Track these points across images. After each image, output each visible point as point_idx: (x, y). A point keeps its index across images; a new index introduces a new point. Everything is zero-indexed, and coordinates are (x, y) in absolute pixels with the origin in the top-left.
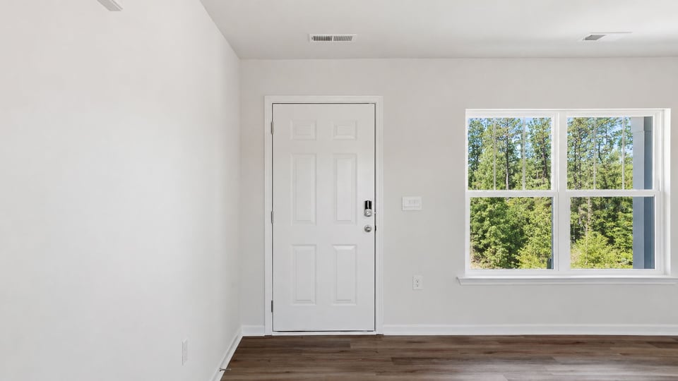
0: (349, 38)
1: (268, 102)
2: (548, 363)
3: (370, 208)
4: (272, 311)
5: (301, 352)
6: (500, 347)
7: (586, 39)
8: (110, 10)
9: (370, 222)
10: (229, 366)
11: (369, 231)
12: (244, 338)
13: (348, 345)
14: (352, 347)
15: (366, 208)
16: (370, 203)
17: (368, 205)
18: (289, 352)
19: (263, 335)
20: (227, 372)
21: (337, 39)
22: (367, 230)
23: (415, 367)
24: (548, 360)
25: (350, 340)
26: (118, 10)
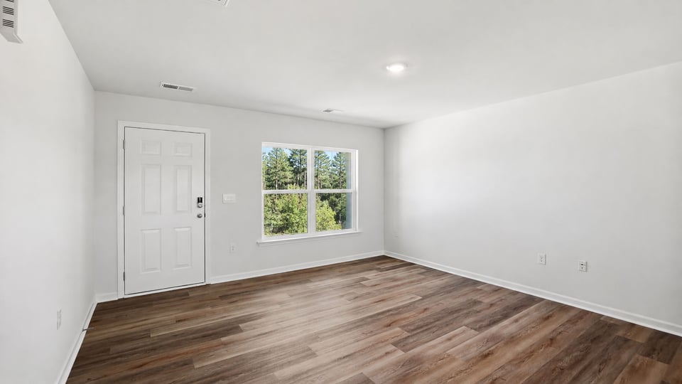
0: (191, 90)
1: (121, 125)
2: (307, 282)
3: (201, 202)
4: (124, 280)
5: (152, 305)
6: (282, 279)
7: (325, 111)
8: (9, 41)
9: (201, 211)
10: (90, 326)
11: (200, 217)
12: (98, 304)
13: (188, 295)
14: (190, 295)
15: (199, 202)
16: (201, 198)
17: (200, 200)
18: (141, 307)
19: (117, 299)
20: (88, 332)
21: (181, 88)
22: (199, 216)
23: (235, 299)
24: (307, 281)
25: (188, 290)
26: (19, 42)
